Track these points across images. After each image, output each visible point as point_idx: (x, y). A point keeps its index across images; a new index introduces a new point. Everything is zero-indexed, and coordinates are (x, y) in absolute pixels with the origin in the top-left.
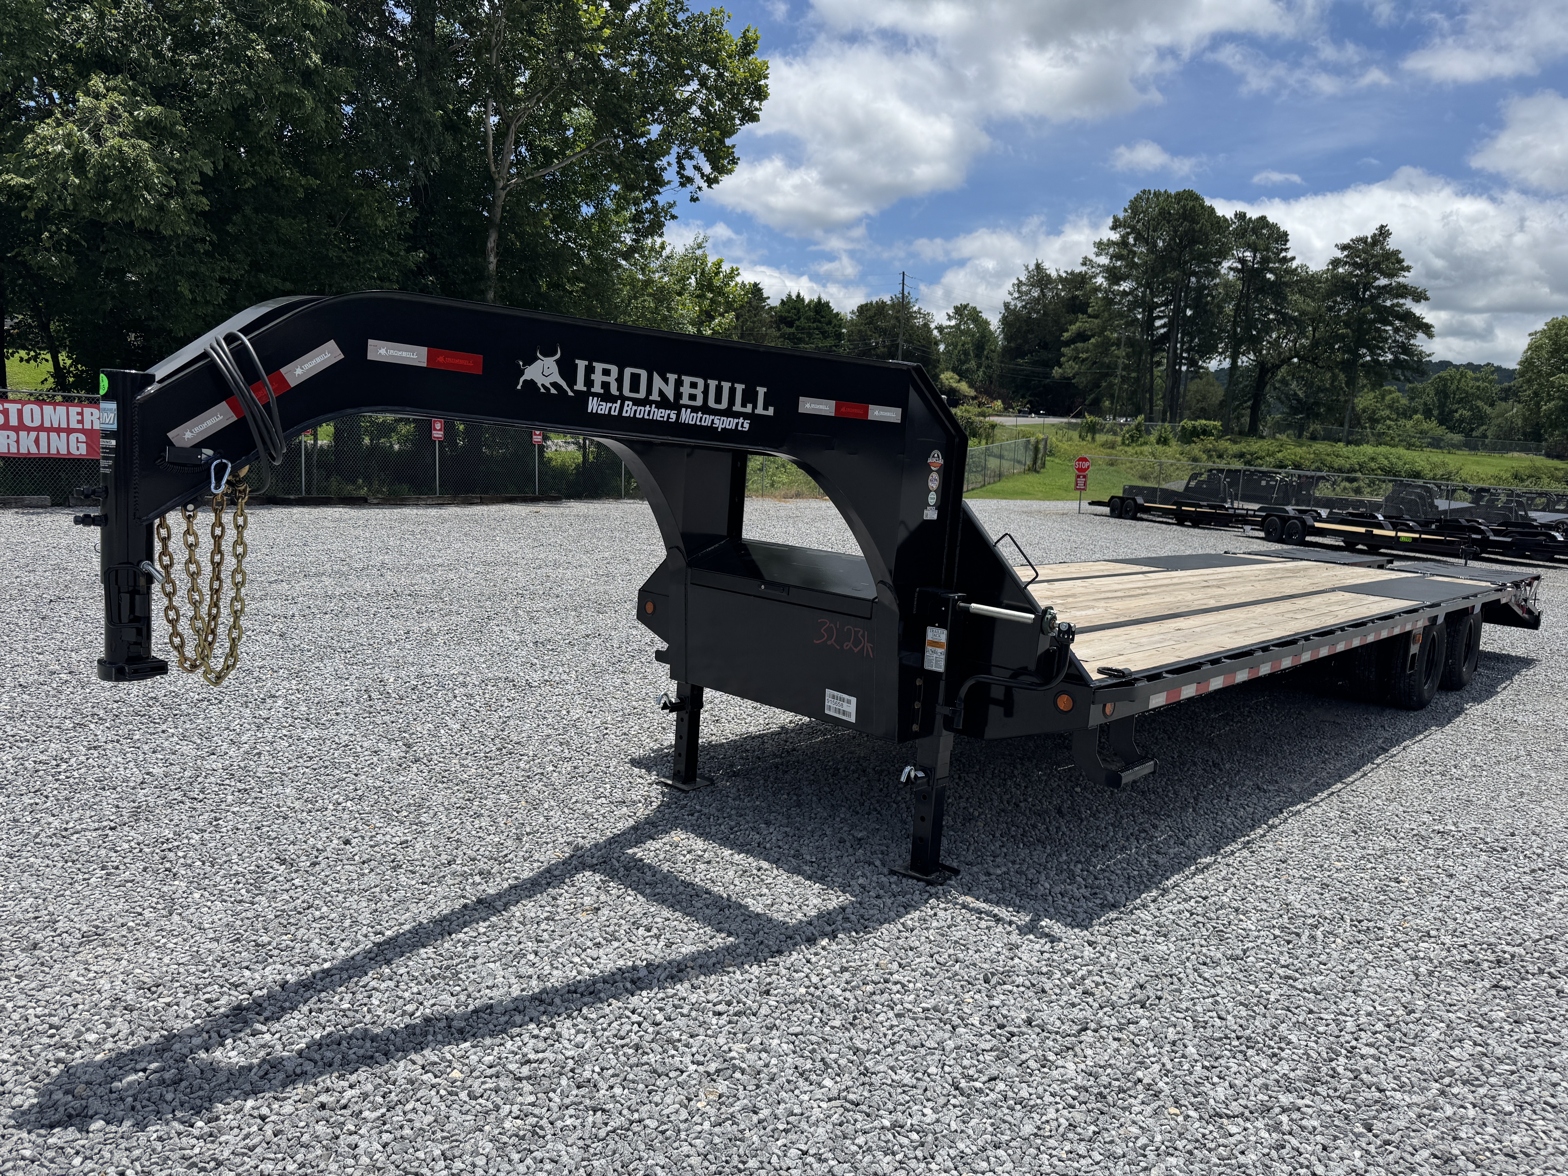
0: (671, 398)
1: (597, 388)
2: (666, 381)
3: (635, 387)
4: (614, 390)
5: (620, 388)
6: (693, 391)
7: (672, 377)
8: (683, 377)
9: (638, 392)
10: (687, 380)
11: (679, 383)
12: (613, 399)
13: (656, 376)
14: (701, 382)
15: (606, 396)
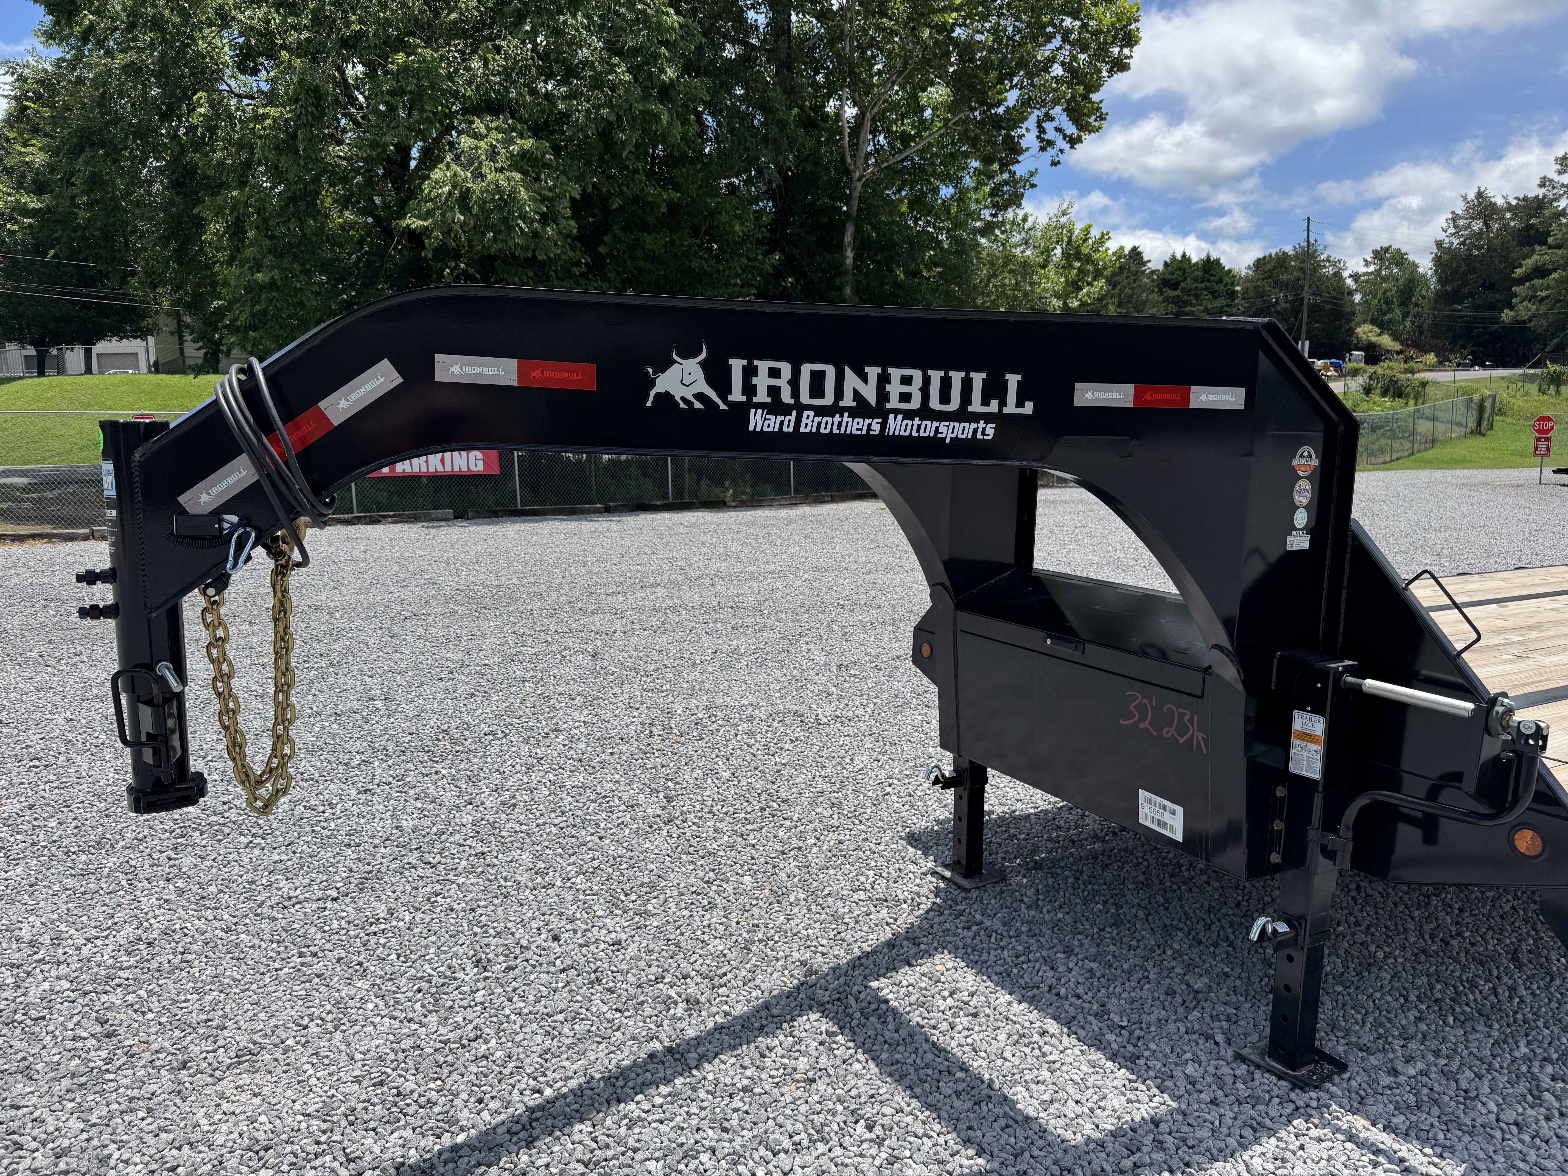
0: (873, 403)
1: (762, 396)
2: (864, 378)
3: (817, 390)
4: (786, 397)
5: (795, 393)
6: (906, 389)
7: (873, 372)
8: (890, 370)
9: (821, 396)
10: (896, 373)
11: (883, 379)
12: (785, 410)
13: (848, 372)
14: (917, 375)
15: (776, 407)
